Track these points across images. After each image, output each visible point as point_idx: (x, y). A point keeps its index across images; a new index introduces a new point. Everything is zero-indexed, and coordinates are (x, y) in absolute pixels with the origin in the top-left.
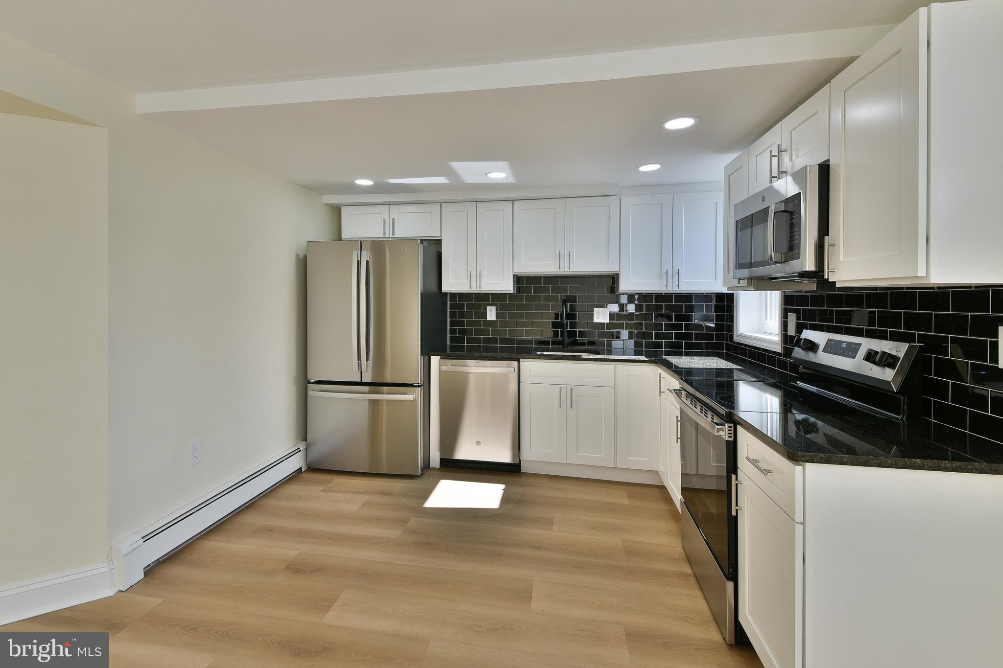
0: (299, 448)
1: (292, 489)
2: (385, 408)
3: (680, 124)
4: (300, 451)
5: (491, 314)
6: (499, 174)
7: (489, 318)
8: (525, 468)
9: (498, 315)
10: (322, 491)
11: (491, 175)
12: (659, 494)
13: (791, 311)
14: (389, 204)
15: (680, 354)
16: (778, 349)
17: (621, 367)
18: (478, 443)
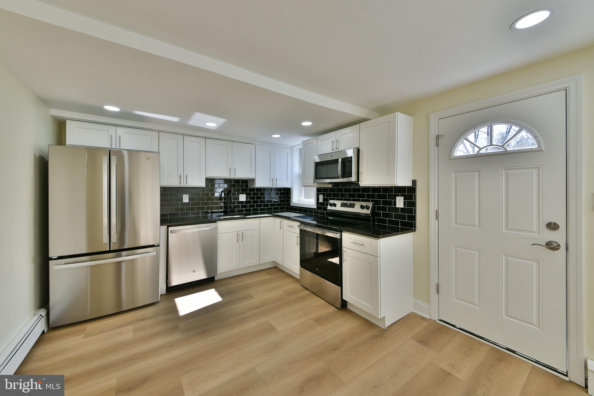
0: (41, 315)
1: (46, 349)
2: (124, 266)
3: (307, 124)
4: (43, 316)
5: (186, 199)
6: (212, 124)
7: (184, 201)
8: (217, 278)
9: (190, 199)
10: (84, 338)
11: (207, 124)
12: (276, 270)
13: (321, 194)
14: (116, 125)
15: (284, 212)
16: (315, 207)
17: (262, 219)
18: (194, 271)
